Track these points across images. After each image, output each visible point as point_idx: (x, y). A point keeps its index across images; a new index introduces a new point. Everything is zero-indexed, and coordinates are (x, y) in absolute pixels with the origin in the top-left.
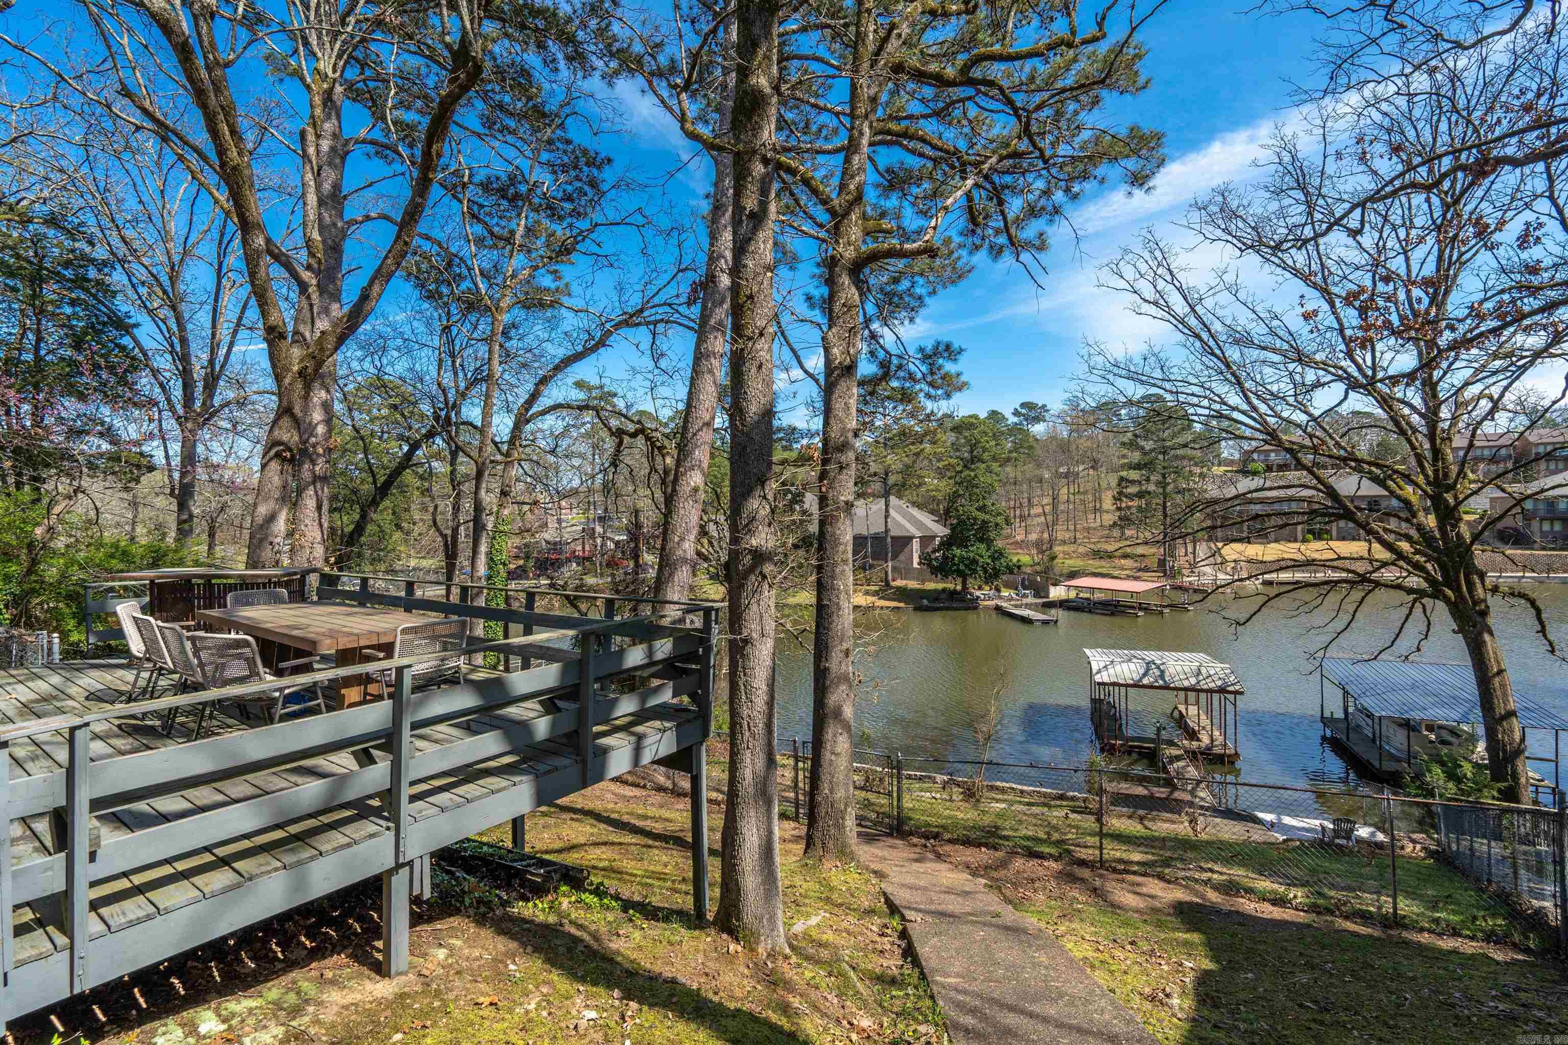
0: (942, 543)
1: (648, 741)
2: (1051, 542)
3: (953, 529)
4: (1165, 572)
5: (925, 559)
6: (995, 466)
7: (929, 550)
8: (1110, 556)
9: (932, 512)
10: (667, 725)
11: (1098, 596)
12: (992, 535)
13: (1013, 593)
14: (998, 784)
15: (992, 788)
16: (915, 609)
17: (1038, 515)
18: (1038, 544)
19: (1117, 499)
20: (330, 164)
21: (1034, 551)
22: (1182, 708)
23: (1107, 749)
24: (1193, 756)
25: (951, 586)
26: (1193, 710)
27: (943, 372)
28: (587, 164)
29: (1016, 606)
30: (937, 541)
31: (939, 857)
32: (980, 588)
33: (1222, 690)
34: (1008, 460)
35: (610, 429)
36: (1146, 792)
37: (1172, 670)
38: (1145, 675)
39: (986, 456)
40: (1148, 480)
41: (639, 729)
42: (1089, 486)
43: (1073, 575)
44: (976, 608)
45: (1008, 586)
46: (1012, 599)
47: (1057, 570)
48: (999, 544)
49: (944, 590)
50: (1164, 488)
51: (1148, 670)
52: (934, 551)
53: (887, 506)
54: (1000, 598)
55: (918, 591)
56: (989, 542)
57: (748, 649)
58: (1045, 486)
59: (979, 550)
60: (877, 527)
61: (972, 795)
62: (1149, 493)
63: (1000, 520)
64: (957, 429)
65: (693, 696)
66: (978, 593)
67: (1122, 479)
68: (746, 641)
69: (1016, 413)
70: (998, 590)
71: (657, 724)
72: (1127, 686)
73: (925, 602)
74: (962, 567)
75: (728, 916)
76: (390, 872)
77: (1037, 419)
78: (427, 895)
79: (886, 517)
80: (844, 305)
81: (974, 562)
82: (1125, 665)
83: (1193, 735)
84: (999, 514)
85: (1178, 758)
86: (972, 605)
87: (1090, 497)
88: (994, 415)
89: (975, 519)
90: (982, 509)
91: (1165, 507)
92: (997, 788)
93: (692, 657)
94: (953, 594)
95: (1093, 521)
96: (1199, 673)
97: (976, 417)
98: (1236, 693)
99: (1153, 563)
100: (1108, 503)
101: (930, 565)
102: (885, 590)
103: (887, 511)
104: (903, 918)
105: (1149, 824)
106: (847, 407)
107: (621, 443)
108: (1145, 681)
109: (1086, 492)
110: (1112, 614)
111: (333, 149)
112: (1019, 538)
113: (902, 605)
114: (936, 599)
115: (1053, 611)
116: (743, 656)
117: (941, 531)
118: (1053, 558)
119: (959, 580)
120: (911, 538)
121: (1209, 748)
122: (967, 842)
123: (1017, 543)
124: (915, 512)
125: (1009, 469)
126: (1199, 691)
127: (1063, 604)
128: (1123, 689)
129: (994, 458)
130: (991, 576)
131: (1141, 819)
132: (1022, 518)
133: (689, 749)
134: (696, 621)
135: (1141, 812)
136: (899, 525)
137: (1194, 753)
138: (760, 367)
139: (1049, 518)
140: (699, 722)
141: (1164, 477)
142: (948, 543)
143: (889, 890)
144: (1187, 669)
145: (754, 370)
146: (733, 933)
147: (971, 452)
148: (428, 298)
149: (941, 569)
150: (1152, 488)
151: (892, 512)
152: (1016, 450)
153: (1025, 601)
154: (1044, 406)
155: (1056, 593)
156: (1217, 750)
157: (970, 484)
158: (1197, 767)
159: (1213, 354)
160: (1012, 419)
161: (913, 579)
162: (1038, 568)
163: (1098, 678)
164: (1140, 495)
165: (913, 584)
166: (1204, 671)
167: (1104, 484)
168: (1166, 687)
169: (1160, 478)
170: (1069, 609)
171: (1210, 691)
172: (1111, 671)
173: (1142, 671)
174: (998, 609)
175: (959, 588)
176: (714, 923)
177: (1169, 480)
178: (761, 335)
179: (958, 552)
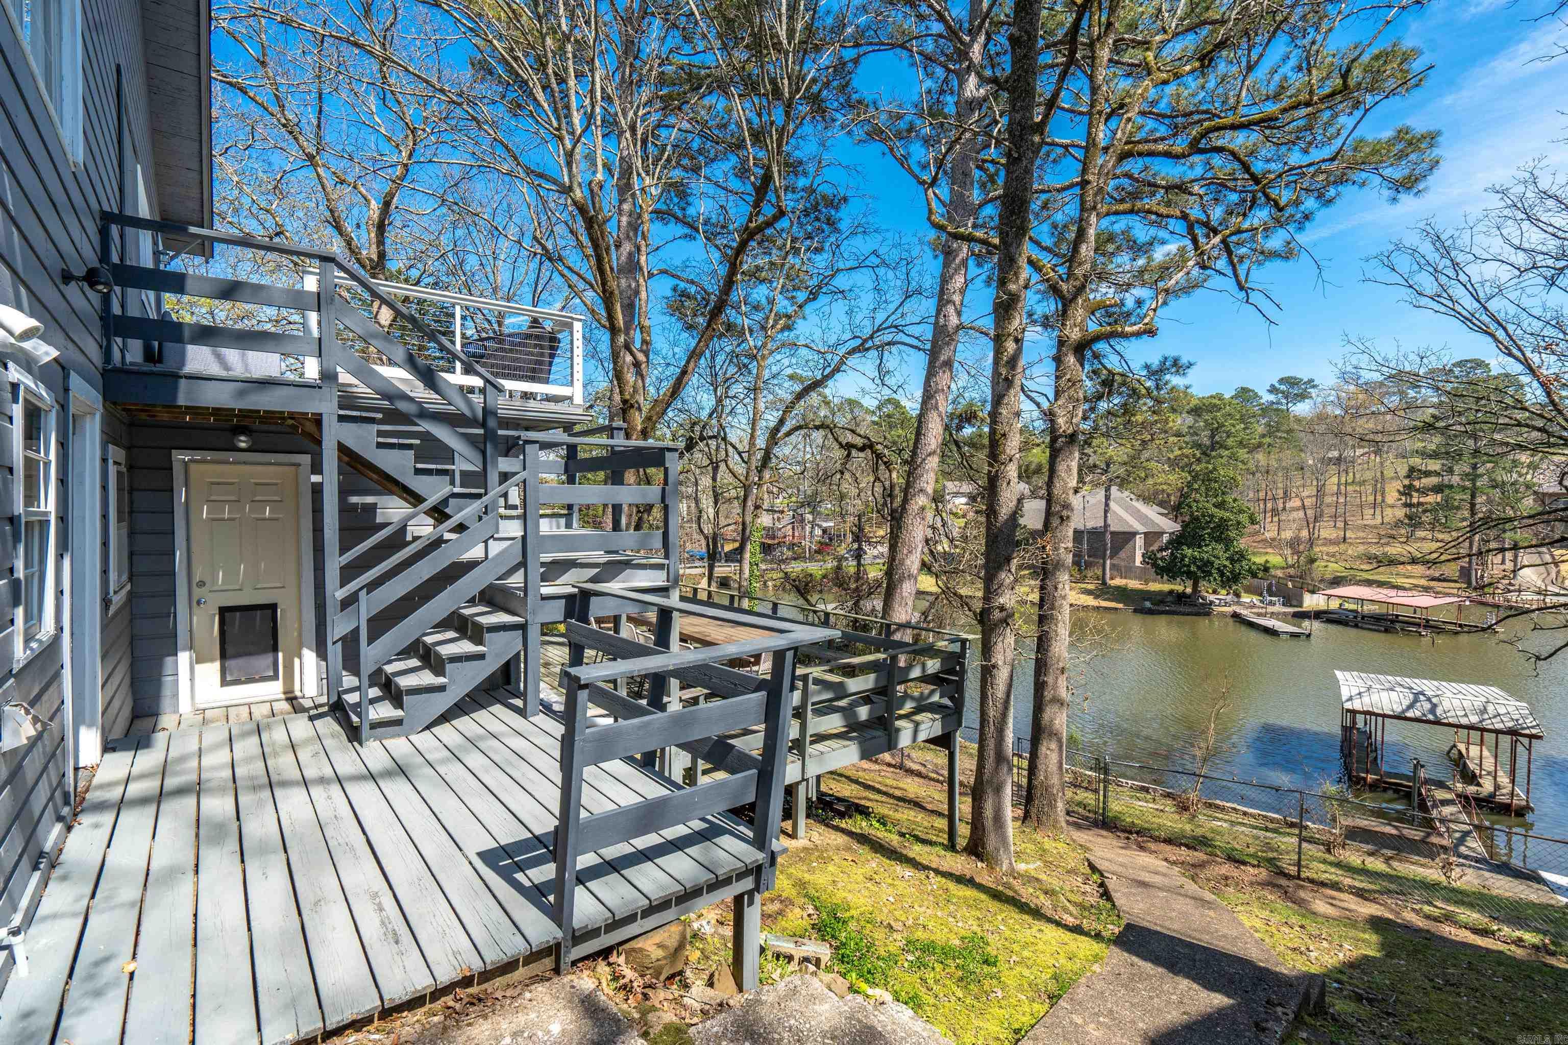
0: (1170, 542)
1: (922, 727)
2: (1311, 542)
3: (1185, 525)
4: (1469, 583)
5: (1150, 558)
6: (1242, 453)
7: (1155, 547)
8: (1392, 562)
9: (1161, 504)
10: (937, 716)
11: (1368, 608)
12: (1232, 534)
13: (1256, 599)
14: (1218, 802)
15: (1210, 805)
16: (1135, 611)
17: (1294, 509)
18: (1294, 544)
19: (1407, 491)
20: (628, 237)
21: (1288, 552)
22: (1462, 747)
23: (1354, 782)
24: (1465, 799)
25: (1180, 588)
26: (1474, 751)
27: (1169, 386)
28: (826, 207)
29: (1259, 615)
30: (1166, 538)
31: (1142, 848)
32: (1215, 592)
33: (1512, 732)
34: (1260, 445)
35: (840, 444)
36: (1394, 832)
37: (1446, 704)
38: (1411, 706)
39: (1230, 442)
40: (1451, 471)
41: (918, 718)
42: (1368, 475)
43: (1337, 582)
44: (1208, 614)
45: (1250, 590)
46: (1254, 606)
47: (1317, 575)
48: (1242, 543)
49: (1171, 592)
50: (1474, 481)
51: (1416, 700)
52: (1161, 550)
53: (1107, 498)
54: (1239, 603)
55: (1141, 591)
56: (1228, 542)
57: (995, 671)
58: (1308, 474)
59: (1215, 552)
60: (1094, 522)
61: (1186, 809)
62: (1451, 487)
63: (1243, 518)
64: (1196, 411)
65: (952, 698)
66: (1212, 597)
67: (1412, 470)
68: (994, 667)
69: (1273, 390)
70: (1238, 595)
71: (929, 715)
72: (1384, 716)
73: (1148, 604)
74: (1193, 568)
75: (976, 846)
76: (798, 783)
77: (1303, 396)
78: (814, 799)
79: (1106, 512)
80: (1069, 380)
81: (1210, 563)
82: (1384, 695)
83: (1471, 778)
84: (1241, 511)
85: (1445, 803)
86: (1205, 610)
87: (1370, 489)
88: (1244, 393)
89: (1212, 516)
90: (1220, 505)
91: (1473, 505)
92: (1217, 807)
93: (951, 671)
94: (1181, 597)
95: (1370, 518)
96: (1484, 711)
97: (1219, 397)
98: (1532, 737)
99: (1452, 570)
100: (1392, 496)
101: (1155, 565)
102: (1103, 591)
103: (1107, 505)
104: (1102, 875)
105: (1395, 864)
106: (1069, 469)
107: (849, 455)
108: (1410, 714)
109: (1362, 483)
110: (1386, 631)
111: (629, 223)
112: (1268, 535)
113: (1121, 606)
114: (1162, 602)
115: (1306, 623)
116: (991, 676)
117: (1169, 526)
118: (1312, 561)
119: (1189, 583)
120: (1134, 534)
121: (1493, 795)
122: (1168, 841)
123: (1265, 540)
124: (1140, 505)
125: (1260, 456)
126: (1483, 730)
127: (1318, 615)
128: (1380, 719)
129: (1241, 444)
130: (1230, 580)
131: (1387, 860)
132: (1275, 512)
133: (949, 733)
134: (956, 647)
135: (1389, 853)
136: (1121, 519)
137: (1466, 798)
138: (1009, 483)
139: (1310, 513)
140: (955, 717)
141: (1474, 467)
142: (1177, 542)
143: (1092, 858)
144: (1466, 704)
145: (1005, 484)
146: (980, 857)
147: (1212, 436)
148: (687, 328)
149: (1169, 570)
150: (1455, 480)
151: (1112, 504)
152: (1270, 434)
153: (1270, 609)
154: (1311, 381)
155: (1312, 602)
156: (1503, 799)
157: (1208, 478)
158: (1469, 814)
159: (1510, 354)
160: (1267, 398)
161: (1136, 578)
162: (1292, 571)
163: (1348, 705)
164: (1438, 489)
165: (1134, 584)
166: (1490, 708)
167: (1389, 473)
168: (1437, 722)
169: (1468, 470)
170: (1330, 621)
171: (1497, 732)
172: (1366, 699)
173: (1406, 703)
174: (1236, 616)
175: (1189, 590)
176: (965, 849)
177: (1481, 471)
178: (1011, 460)
179: (1189, 552)
